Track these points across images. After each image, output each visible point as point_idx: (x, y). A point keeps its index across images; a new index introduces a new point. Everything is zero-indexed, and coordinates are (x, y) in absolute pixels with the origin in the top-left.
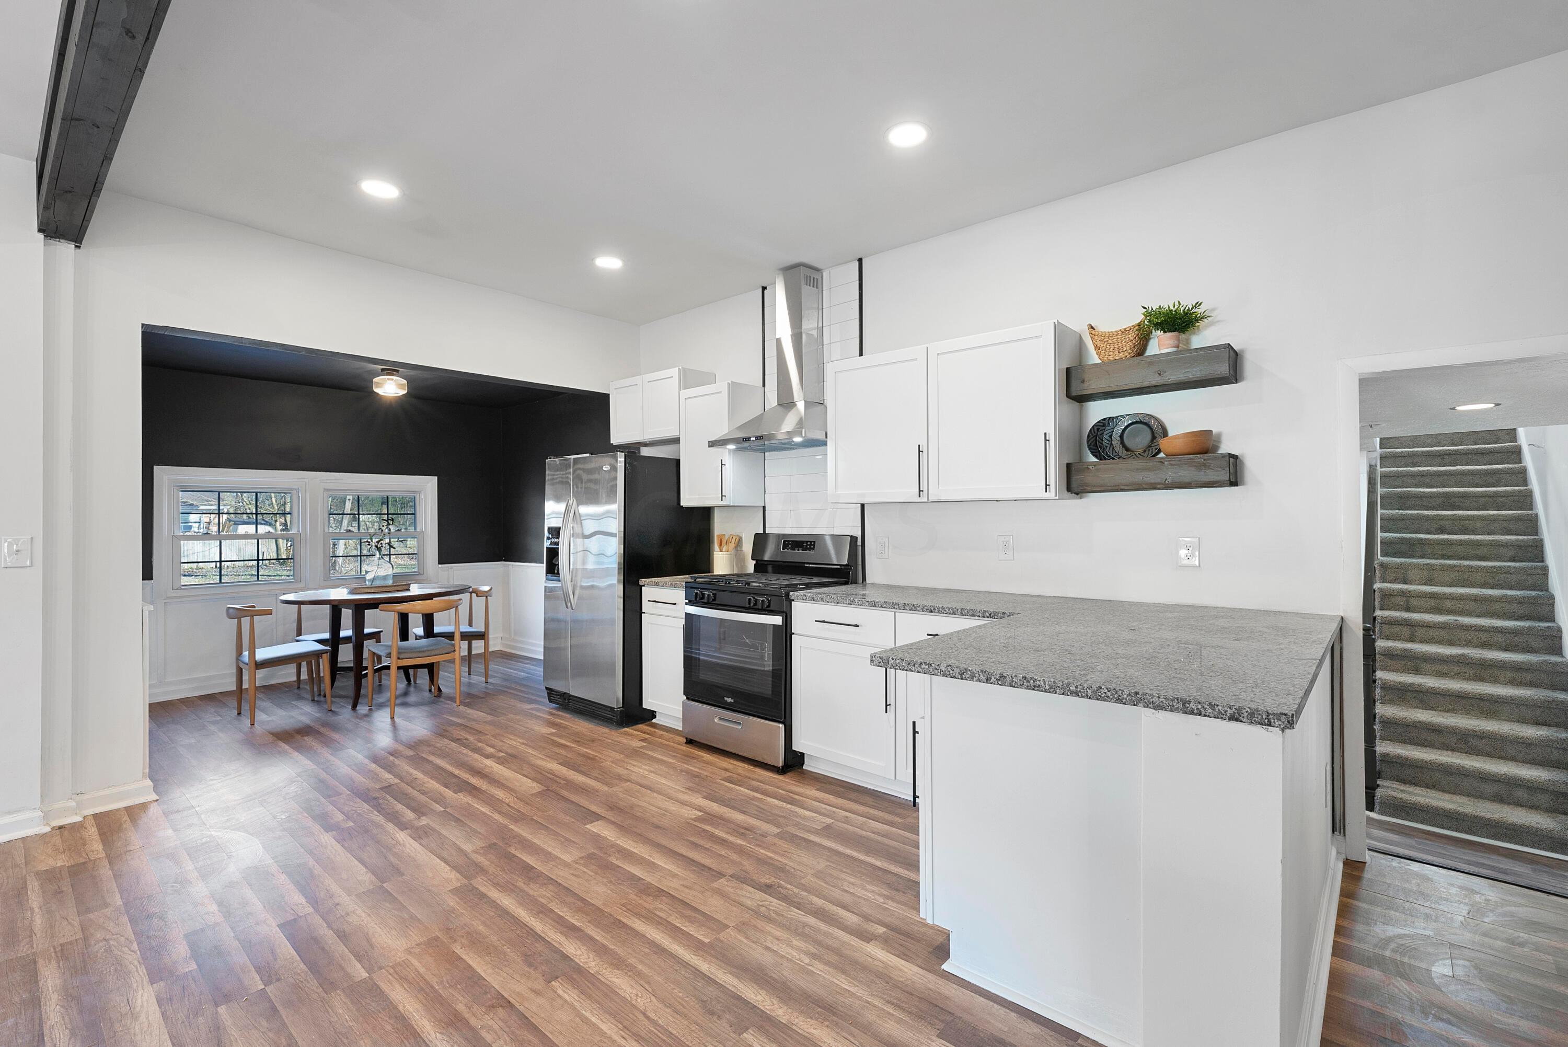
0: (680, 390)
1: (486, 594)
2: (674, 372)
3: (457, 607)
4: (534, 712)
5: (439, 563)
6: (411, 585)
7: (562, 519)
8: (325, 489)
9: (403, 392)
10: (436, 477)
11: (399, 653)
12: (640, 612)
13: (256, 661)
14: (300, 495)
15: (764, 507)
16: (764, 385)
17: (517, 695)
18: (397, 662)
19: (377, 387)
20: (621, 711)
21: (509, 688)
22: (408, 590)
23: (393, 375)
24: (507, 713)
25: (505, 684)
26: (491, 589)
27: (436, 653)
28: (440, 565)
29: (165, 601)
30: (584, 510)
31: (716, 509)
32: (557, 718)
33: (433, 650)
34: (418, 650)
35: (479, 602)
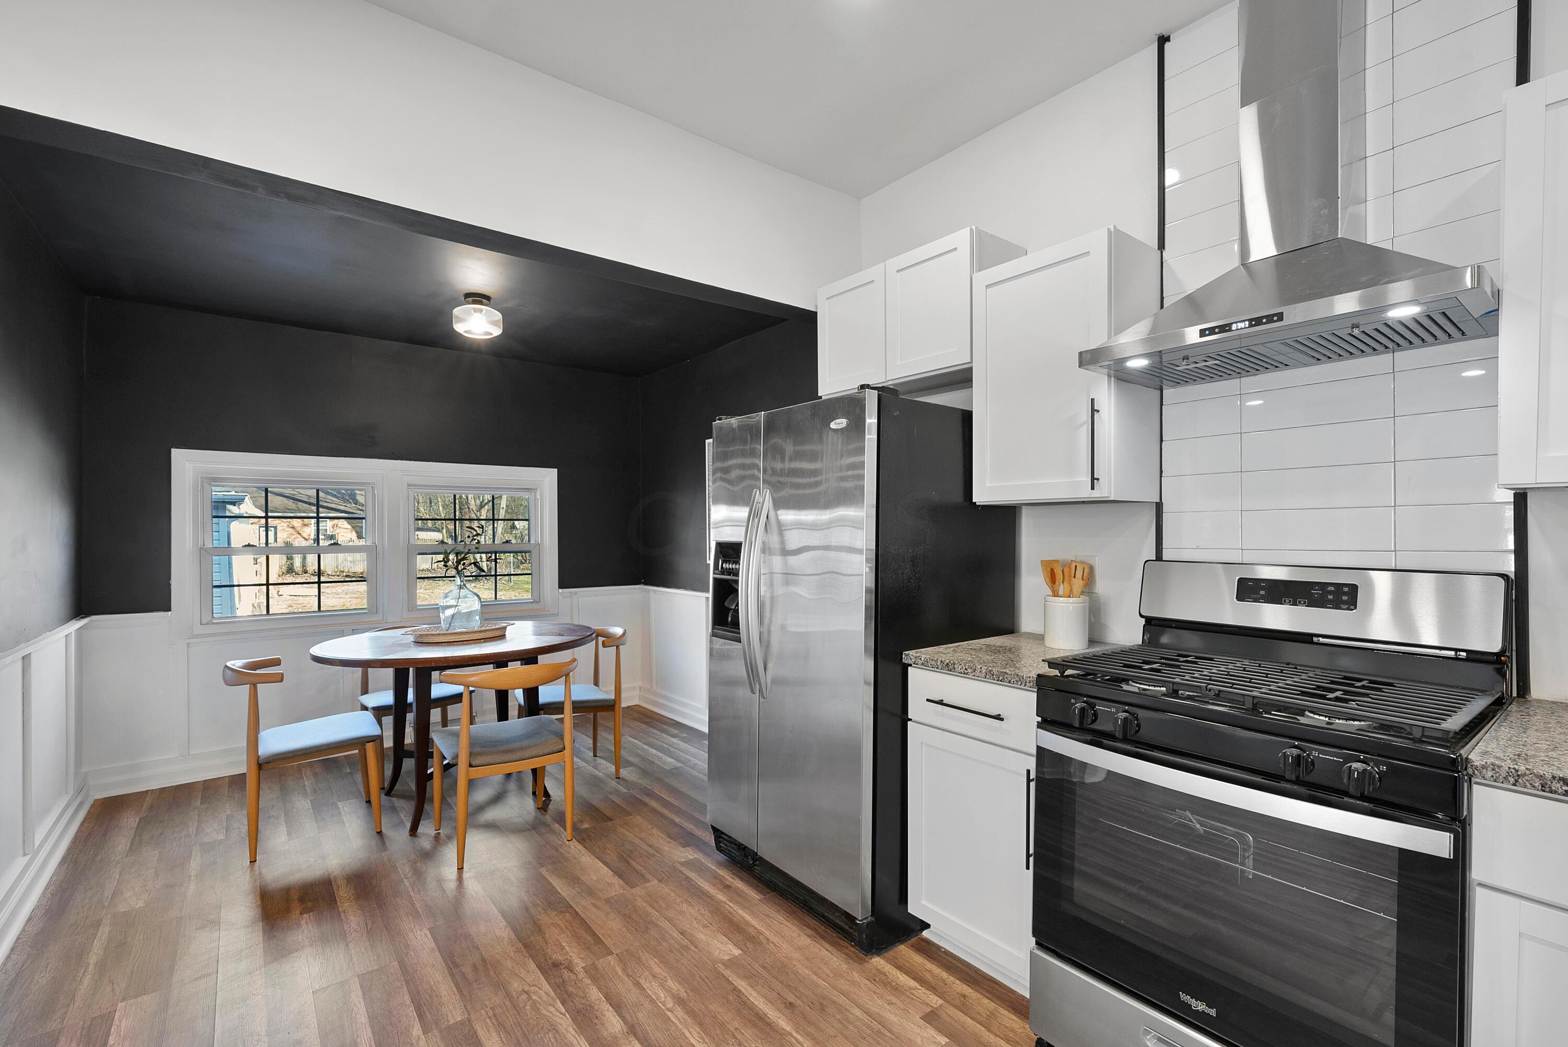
0: (972, 272)
1: (617, 643)
2: (961, 239)
3: (567, 675)
4: (693, 875)
5: (560, 587)
6: (508, 628)
7: (744, 529)
8: (409, 485)
9: (497, 331)
10: (556, 469)
11: (471, 754)
12: (904, 720)
13: (259, 757)
14: (376, 493)
15: (1159, 506)
16: (1161, 246)
17: (662, 815)
18: (468, 772)
19: (457, 322)
20: (868, 924)
21: (650, 794)
22: (502, 637)
23: (481, 303)
24: (647, 875)
25: (645, 782)
26: (624, 634)
27: (534, 753)
28: (561, 590)
29: (189, 641)
30: (788, 516)
31: (1025, 512)
32: (737, 903)
33: (529, 747)
34: (505, 747)
35: (606, 655)
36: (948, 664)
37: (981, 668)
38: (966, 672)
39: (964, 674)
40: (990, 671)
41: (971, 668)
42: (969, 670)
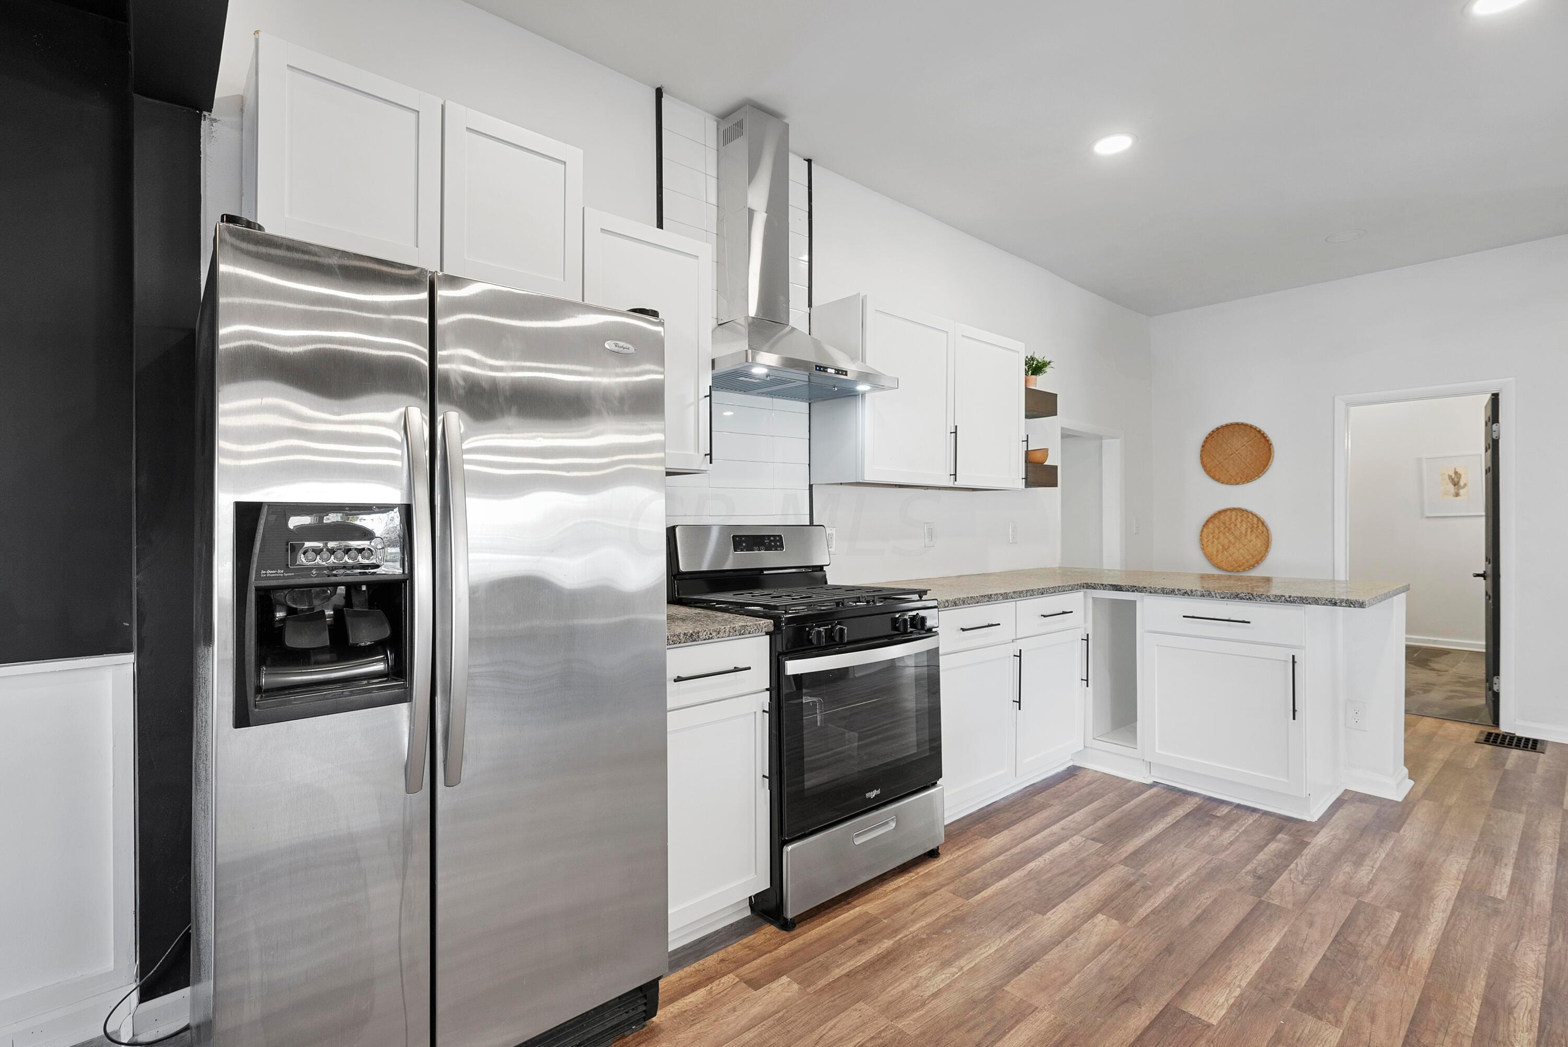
36: (692, 634)
37: (725, 628)
38: (711, 636)
39: (709, 639)
40: (733, 628)
41: (716, 631)
42: (714, 634)
